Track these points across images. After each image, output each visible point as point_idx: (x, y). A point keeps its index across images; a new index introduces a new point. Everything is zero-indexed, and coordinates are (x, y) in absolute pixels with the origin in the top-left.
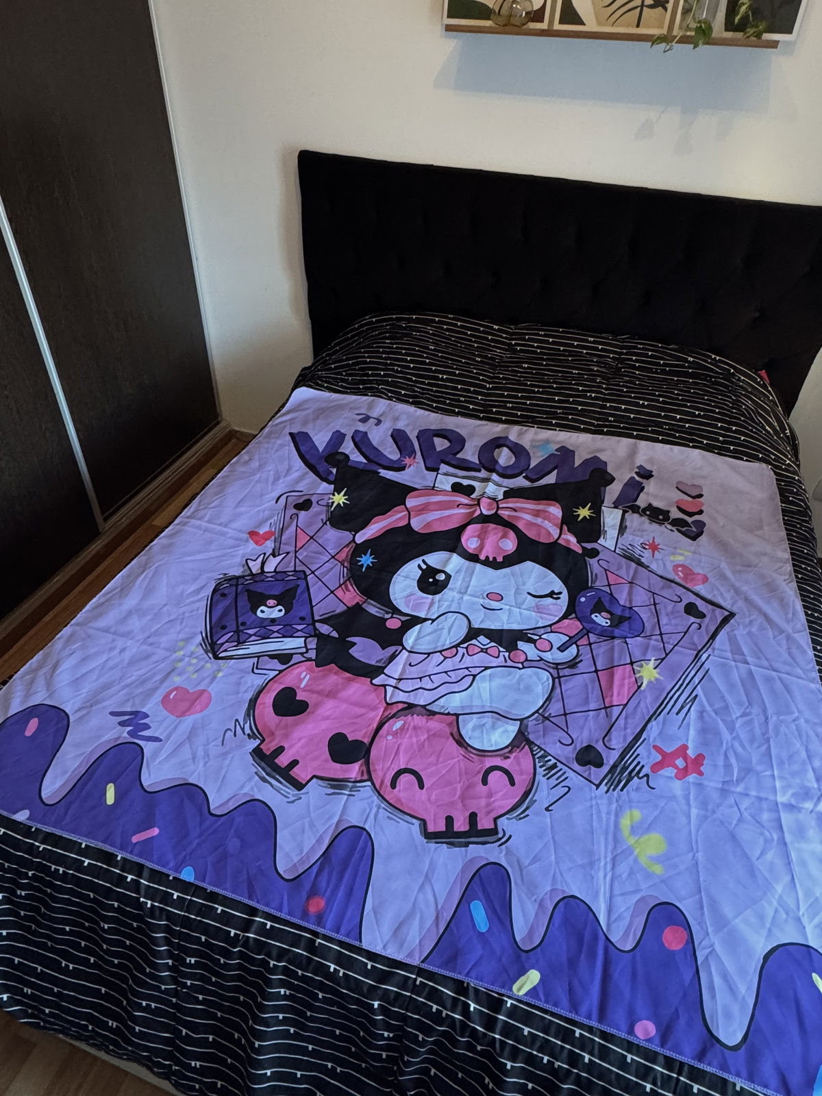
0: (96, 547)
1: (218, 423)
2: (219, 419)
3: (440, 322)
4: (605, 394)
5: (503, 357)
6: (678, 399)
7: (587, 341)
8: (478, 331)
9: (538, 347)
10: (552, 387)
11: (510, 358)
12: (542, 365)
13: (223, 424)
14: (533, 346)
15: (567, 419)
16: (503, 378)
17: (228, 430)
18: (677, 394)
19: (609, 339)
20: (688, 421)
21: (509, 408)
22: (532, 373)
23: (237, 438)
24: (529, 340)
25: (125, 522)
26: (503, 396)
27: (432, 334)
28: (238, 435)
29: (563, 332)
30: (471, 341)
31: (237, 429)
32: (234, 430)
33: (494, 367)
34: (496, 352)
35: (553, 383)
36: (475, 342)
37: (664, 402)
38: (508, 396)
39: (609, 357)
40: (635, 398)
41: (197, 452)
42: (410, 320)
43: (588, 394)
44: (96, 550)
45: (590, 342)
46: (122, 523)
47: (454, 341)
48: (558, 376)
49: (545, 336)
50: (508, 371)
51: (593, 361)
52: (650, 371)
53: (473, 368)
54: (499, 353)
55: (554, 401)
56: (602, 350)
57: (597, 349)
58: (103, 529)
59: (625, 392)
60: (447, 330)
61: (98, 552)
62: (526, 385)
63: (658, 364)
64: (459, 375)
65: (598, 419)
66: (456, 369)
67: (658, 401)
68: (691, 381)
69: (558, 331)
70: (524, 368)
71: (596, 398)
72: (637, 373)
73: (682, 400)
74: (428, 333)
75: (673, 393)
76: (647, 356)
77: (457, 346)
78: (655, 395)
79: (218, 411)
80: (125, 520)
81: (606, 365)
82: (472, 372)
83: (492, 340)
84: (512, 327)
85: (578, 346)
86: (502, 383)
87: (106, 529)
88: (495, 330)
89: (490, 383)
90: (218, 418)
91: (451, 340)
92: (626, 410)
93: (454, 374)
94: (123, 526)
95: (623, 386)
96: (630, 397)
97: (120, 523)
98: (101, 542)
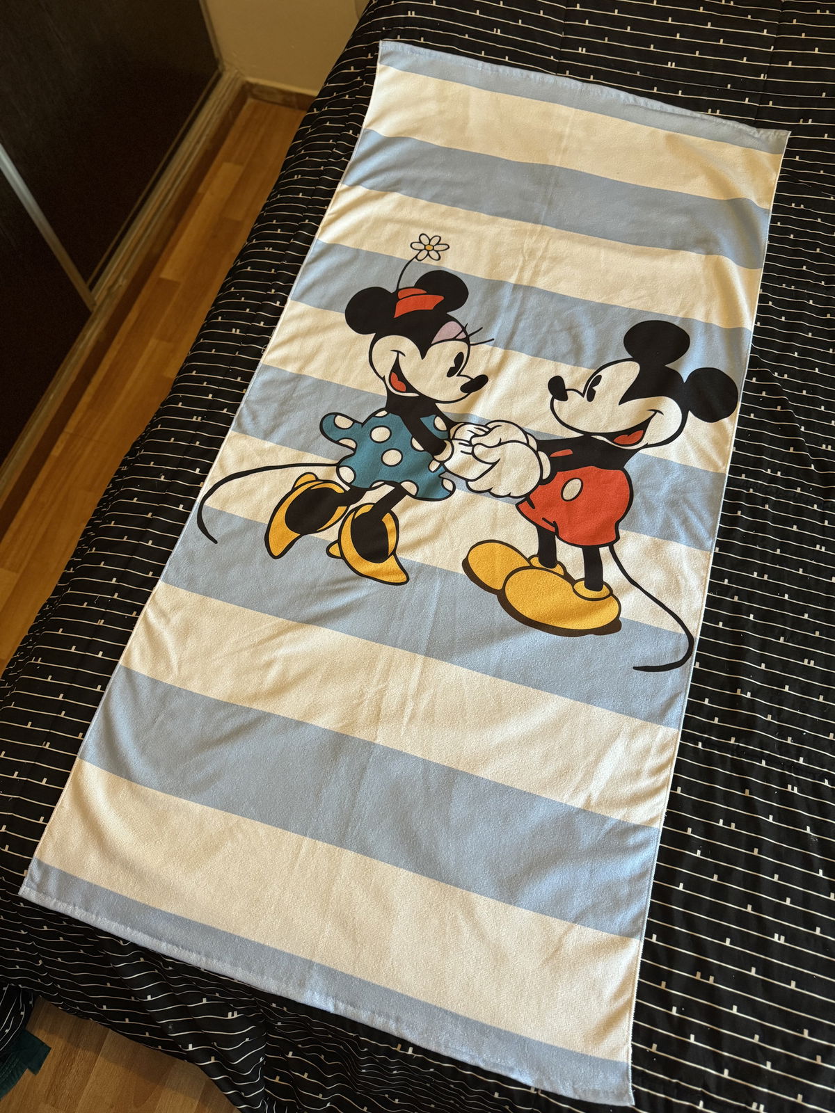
0: (91, 334)
1: (219, 76)
2: (220, 67)
13: (226, 77)
17: (238, 86)
23: (255, 97)
25: (123, 283)
28: (255, 91)
31: (252, 80)
32: (248, 83)
44: (93, 339)
46: (120, 286)
58: (95, 304)
61: (97, 342)
79: (217, 55)
80: (123, 281)
87: (98, 304)
90: (216, 68)
97: (117, 286)
98: (99, 323)
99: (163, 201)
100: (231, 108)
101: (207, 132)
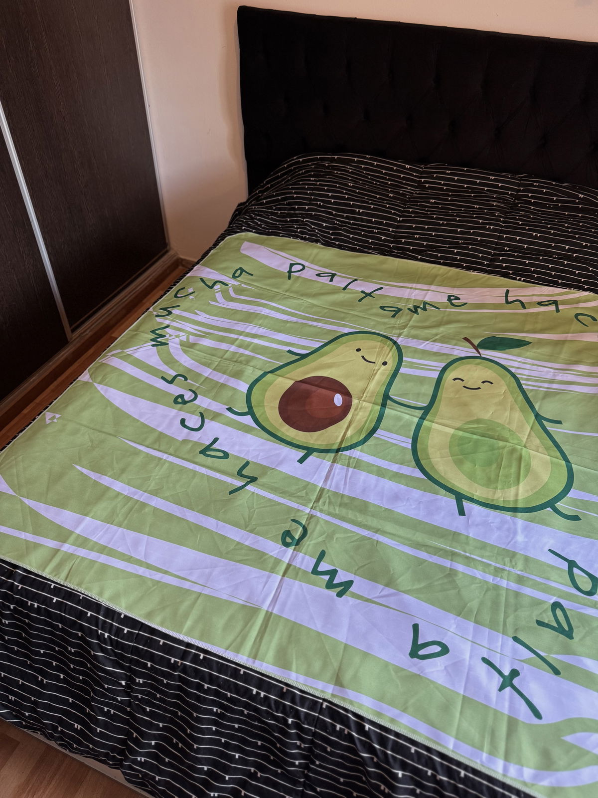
0: (64, 354)
1: (167, 252)
2: (168, 247)
3: (358, 162)
4: (502, 227)
5: (413, 193)
6: (568, 232)
7: (488, 179)
8: (392, 170)
9: (444, 184)
10: (455, 220)
11: (419, 194)
12: (447, 200)
13: (171, 253)
14: (440, 184)
15: (467, 249)
16: (412, 213)
17: (175, 258)
18: (568, 227)
19: (507, 177)
20: (576, 251)
21: (416, 239)
22: (438, 208)
23: (183, 266)
24: (437, 178)
25: (89, 333)
26: (411, 228)
27: (352, 173)
28: (184, 263)
29: (467, 171)
30: (385, 179)
31: (182, 257)
32: (180, 258)
33: (404, 202)
34: (407, 188)
35: (457, 216)
36: (389, 180)
37: (554, 234)
38: (416, 228)
39: (507, 194)
40: (528, 230)
41: (149, 276)
42: (333, 160)
43: (488, 227)
44: (64, 356)
45: (491, 180)
46: (87, 334)
47: (370, 179)
48: (461, 210)
49: (451, 174)
50: (417, 205)
51: (493, 197)
52: (544, 206)
53: (386, 203)
54: (410, 189)
55: (456, 232)
56: (502, 188)
57: (497, 186)
58: (71, 339)
59: (520, 225)
60: (365, 169)
61: (66, 359)
62: (432, 218)
63: (552, 200)
64: (374, 209)
65: (495, 249)
66: (372, 204)
67: (549, 233)
68: (580, 215)
69: (463, 170)
70: (432, 203)
71: (494, 230)
72: (532, 208)
73: (571, 232)
74: (348, 171)
75: (564, 226)
76: (542, 193)
77: (373, 183)
78: (547, 228)
79: (167, 241)
81: (505, 201)
82: (385, 207)
83: (404, 178)
84: (422, 166)
85: (480, 184)
86: (411, 217)
87: (74, 338)
88: (407, 169)
89: (400, 217)
91: (368, 178)
92: (520, 241)
93: (369, 208)
94: (88, 336)
95: (519, 219)
96: (525, 229)
97: (85, 333)
98: (69, 350)
99: (122, 300)
100: (169, 267)
101: (154, 274)
